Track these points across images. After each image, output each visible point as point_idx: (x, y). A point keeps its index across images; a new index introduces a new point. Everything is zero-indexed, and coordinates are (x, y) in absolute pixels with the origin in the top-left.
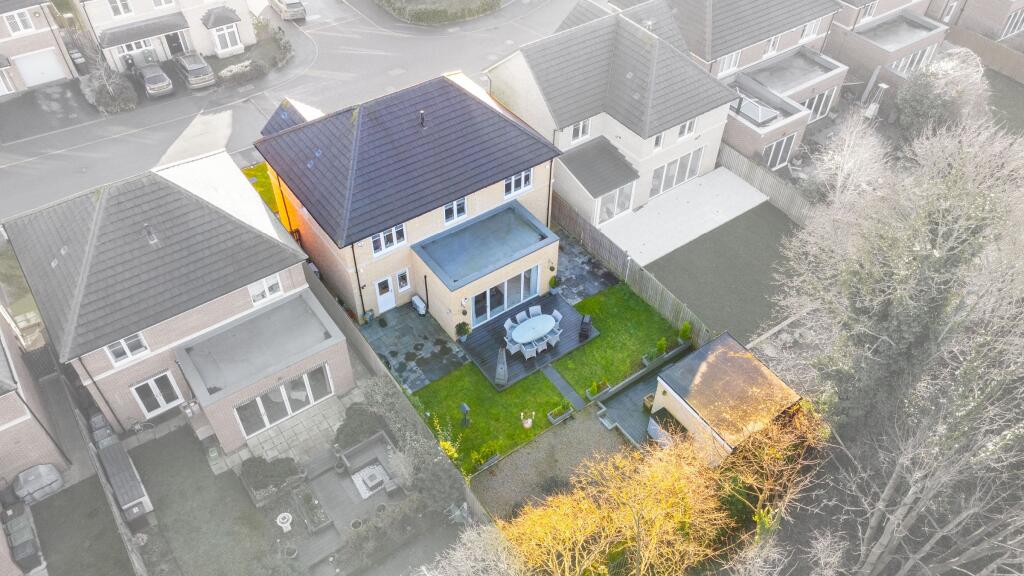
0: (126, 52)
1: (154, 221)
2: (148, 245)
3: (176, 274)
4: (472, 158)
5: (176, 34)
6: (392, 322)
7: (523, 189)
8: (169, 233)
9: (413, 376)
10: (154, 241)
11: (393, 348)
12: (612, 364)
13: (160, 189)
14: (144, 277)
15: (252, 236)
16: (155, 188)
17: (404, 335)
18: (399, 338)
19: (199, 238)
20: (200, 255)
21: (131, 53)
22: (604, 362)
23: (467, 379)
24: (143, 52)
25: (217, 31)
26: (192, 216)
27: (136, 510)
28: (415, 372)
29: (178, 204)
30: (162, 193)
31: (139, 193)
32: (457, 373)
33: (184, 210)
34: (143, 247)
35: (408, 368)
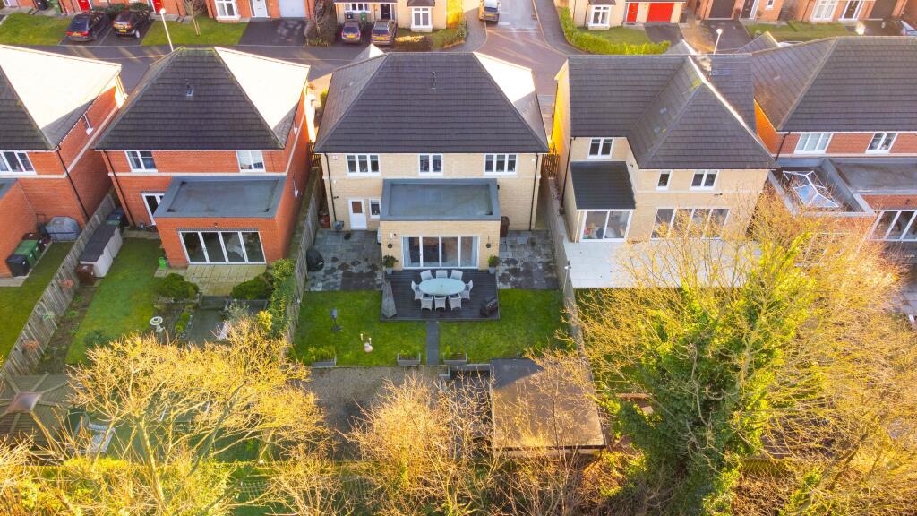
0: (351, 10)
1: (198, 81)
2: (185, 96)
3: (190, 122)
4: (460, 126)
5: (389, 5)
6: (354, 239)
7: (506, 173)
8: (202, 93)
9: (332, 280)
10: (190, 95)
11: (337, 256)
12: (488, 346)
13: (213, 62)
14: (170, 116)
15: (254, 117)
16: (210, 60)
17: (353, 251)
18: (349, 250)
19: (219, 104)
20: (213, 116)
21: (354, 11)
22: (483, 342)
23: (367, 301)
24: (361, 14)
25: (416, 10)
26: (223, 87)
27: (85, 267)
28: (337, 278)
29: (218, 76)
30: (212, 65)
31: (198, 59)
32: (364, 293)
33: (220, 81)
34: (180, 96)
35: (335, 274)
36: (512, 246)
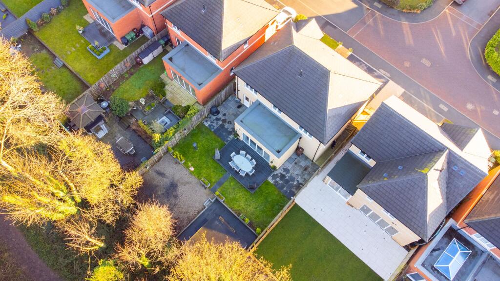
1: (209, 6)
2: (201, 10)
3: (196, 24)
7: (307, 136)
8: (208, 14)
12: (237, 201)
14: (191, 16)
15: (220, 39)
18: (233, 114)
19: (211, 23)
20: (206, 27)
28: (217, 124)
32: (219, 140)
33: (217, 12)
36: (296, 163)
